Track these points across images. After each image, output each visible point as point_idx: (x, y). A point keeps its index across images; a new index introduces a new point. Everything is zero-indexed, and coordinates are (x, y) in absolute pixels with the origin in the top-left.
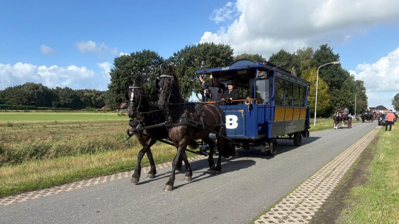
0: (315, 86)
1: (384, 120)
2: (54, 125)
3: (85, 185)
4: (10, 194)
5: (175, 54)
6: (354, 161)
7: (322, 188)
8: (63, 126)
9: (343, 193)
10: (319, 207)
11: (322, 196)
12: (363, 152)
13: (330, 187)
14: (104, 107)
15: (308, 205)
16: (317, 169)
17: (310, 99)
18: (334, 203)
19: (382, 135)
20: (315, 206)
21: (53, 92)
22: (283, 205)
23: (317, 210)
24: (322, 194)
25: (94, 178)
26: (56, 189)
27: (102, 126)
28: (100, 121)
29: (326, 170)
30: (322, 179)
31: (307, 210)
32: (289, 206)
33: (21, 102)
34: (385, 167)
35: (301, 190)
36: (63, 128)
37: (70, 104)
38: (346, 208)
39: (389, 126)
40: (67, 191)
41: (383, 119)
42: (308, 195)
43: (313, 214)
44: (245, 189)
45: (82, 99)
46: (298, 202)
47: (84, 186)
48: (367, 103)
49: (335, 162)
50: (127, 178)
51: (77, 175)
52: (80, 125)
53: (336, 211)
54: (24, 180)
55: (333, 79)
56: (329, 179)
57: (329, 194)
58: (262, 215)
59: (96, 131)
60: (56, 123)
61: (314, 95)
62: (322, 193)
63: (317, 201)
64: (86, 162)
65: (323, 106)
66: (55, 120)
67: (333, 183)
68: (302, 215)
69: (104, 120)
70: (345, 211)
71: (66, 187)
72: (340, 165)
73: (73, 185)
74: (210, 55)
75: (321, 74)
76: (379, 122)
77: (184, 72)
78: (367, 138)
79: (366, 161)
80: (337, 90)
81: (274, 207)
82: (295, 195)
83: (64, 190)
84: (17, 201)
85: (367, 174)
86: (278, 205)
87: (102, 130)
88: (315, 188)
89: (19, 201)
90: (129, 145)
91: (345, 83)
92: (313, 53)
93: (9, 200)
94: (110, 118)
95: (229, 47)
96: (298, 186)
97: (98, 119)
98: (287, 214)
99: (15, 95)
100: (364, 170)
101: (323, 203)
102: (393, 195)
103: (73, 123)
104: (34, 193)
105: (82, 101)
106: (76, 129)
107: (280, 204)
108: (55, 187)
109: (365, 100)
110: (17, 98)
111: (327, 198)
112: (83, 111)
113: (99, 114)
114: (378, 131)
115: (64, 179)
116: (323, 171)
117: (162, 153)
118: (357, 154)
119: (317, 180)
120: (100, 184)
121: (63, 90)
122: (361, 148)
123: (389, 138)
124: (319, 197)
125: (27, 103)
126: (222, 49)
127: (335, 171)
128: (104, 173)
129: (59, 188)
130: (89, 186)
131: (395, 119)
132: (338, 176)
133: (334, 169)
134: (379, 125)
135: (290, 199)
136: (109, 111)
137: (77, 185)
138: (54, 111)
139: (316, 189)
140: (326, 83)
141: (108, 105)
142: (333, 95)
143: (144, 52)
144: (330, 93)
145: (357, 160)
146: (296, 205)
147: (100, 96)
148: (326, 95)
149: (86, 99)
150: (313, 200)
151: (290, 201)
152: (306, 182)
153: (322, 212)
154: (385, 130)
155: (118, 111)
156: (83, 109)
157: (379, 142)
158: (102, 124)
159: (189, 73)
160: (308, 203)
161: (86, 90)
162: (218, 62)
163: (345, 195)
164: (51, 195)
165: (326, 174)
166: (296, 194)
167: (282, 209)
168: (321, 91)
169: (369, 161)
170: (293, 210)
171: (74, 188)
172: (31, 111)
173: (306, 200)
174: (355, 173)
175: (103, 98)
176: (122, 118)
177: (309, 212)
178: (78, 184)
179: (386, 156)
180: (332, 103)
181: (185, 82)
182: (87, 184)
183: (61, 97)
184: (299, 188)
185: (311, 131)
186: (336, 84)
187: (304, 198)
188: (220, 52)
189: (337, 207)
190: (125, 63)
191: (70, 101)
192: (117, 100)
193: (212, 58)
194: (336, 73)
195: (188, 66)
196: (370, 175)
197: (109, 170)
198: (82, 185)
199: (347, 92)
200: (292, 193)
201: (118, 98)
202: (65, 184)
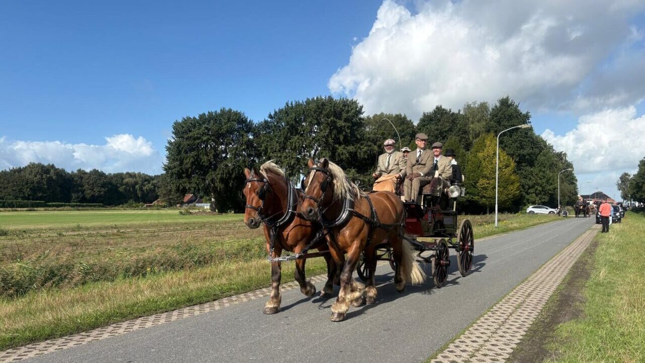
0: (494, 162)
2: (75, 231)
3: (130, 328)
4: (9, 346)
5: (270, 116)
6: (559, 282)
7: (512, 325)
8: (90, 234)
9: (544, 333)
10: (508, 356)
11: (511, 338)
12: (573, 267)
13: (524, 324)
14: (156, 201)
15: (490, 354)
16: (502, 295)
17: (487, 184)
18: (530, 349)
19: (602, 240)
21: (73, 178)
22: (450, 354)
23: (504, 362)
24: (511, 336)
25: (145, 317)
26: (83, 336)
27: (154, 232)
28: (151, 223)
29: (516, 297)
30: (510, 311)
31: (489, 362)
32: (460, 356)
33: (21, 195)
34: (608, 289)
35: (477, 329)
36: (90, 235)
37: (101, 197)
38: (550, 356)
40: (100, 338)
42: (489, 337)
44: (389, 329)
45: (121, 189)
46: (474, 348)
47: (129, 330)
48: (577, 188)
49: (530, 284)
50: (198, 316)
51: (117, 313)
53: (534, 362)
54: (31, 322)
55: (522, 152)
56: (521, 311)
57: (523, 335)
59: (145, 241)
60: (79, 228)
61: (493, 176)
62: (511, 334)
63: (504, 347)
64: (130, 291)
65: (508, 194)
66: (76, 224)
67: (527, 317)
69: (156, 222)
70: (548, 361)
71: (100, 333)
72: (538, 289)
73: (110, 328)
74: (328, 116)
75: (502, 144)
76: (597, 218)
77: (285, 144)
78: (580, 244)
79: (579, 282)
80: (528, 168)
81: (436, 358)
82: (469, 337)
83: (96, 338)
84: (19, 357)
85: (581, 302)
86: (442, 355)
87: (154, 238)
88: (500, 326)
89: (24, 358)
90: (200, 263)
91: (541, 158)
92: (489, 110)
93: (7, 357)
94: (166, 219)
95: (355, 102)
96: (473, 323)
97: (148, 220)
99: (11, 184)
100: (576, 296)
101: (512, 351)
102: (622, 335)
103: (107, 228)
104: (48, 344)
105: (120, 192)
106: (112, 237)
107: (446, 353)
108: (81, 334)
109: (574, 183)
110: (14, 188)
111: (519, 341)
112: (122, 207)
113: (149, 212)
114: (595, 233)
115: (97, 319)
116: (512, 298)
117: (253, 274)
118: (565, 270)
119: (502, 313)
120: (155, 328)
121: (90, 174)
122: (570, 260)
123: (613, 244)
124: (508, 341)
125: (31, 197)
126: (344, 106)
127: (530, 298)
128: (161, 308)
129: (87, 334)
130: (137, 330)
131: (622, 213)
132: (536, 306)
133: (529, 295)
134: (598, 222)
135: (460, 344)
136: (164, 207)
137: (117, 329)
138: (76, 208)
139: (502, 327)
140: (511, 158)
141: (164, 197)
142: (524, 177)
143: (223, 111)
144: (518, 174)
145: (564, 280)
146: (470, 353)
147: (149, 183)
148: (513, 177)
149: (128, 188)
150: (497, 346)
151: (460, 347)
152: (486, 316)
155: (180, 206)
156: (123, 204)
157: (598, 250)
158: (153, 229)
159: (294, 145)
160: (489, 350)
161: (128, 173)
162: (339, 126)
163: (547, 337)
164: (75, 346)
165: (517, 303)
166: (470, 336)
167: (449, 361)
168: (504, 170)
169: (584, 281)
170: (465, 361)
171: (113, 334)
172: (36, 209)
173: (486, 346)
174: (561, 301)
175: (155, 186)
176: (186, 218)
178: (119, 327)
179: (609, 273)
180: (522, 189)
181: (288, 159)
182: (134, 327)
183: (87, 186)
184: (475, 326)
185: (490, 234)
186: (527, 159)
187: (482, 343)
188: (343, 110)
189: (535, 356)
190: (190, 131)
191: (100, 192)
192: (178, 190)
193: (330, 120)
194: (525, 141)
195: (292, 134)
196: (585, 303)
197: (169, 304)
198: (126, 329)
199: (544, 172)
200: (464, 334)
201: (179, 186)
202: (97, 328)
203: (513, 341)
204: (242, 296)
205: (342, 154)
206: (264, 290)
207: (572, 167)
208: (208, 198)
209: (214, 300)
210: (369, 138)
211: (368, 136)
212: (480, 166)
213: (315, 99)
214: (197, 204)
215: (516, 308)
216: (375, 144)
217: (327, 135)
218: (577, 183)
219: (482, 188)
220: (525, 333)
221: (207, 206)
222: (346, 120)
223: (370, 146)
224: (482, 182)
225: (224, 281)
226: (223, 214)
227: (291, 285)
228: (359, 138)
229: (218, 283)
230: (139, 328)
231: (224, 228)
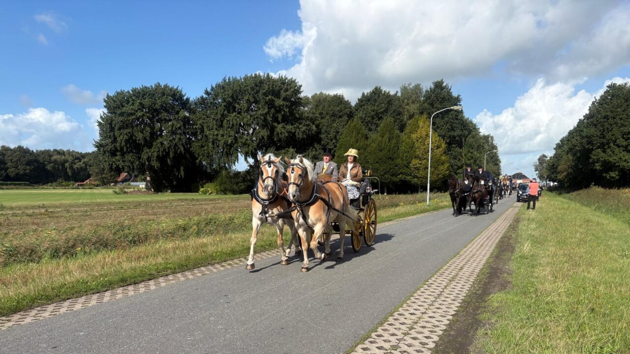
0: (426, 143)
1: (525, 194)
3: (56, 312)
5: (207, 93)
6: (488, 256)
7: (447, 297)
8: (15, 213)
9: (477, 304)
10: (445, 328)
11: (447, 309)
12: (500, 241)
13: (458, 296)
14: (88, 180)
15: (428, 326)
16: (436, 270)
17: (419, 164)
18: (464, 320)
19: (523, 216)
20: (438, 326)
22: (390, 326)
23: (441, 333)
24: (447, 308)
25: (74, 299)
26: (3, 320)
27: (86, 211)
28: (83, 203)
29: (450, 270)
30: (444, 284)
31: (427, 334)
34: (531, 261)
35: (414, 302)
36: (14, 215)
37: (27, 176)
38: (484, 326)
39: (532, 203)
40: (22, 323)
41: (523, 193)
42: (426, 309)
43: (436, 339)
44: (330, 305)
45: (49, 167)
46: (413, 321)
47: (56, 313)
49: (462, 258)
50: (132, 296)
51: (42, 296)
52: (47, 211)
53: (469, 333)
55: (452, 133)
56: (456, 284)
57: (457, 307)
58: (358, 344)
59: (76, 220)
60: (2, 207)
61: (426, 157)
62: (447, 306)
63: (441, 319)
64: (58, 272)
65: (438, 175)
67: (461, 289)
68: (419, 341)
69: (88, 201)
70: (481, 332)
71: (22, 317)
72: (470, 263)
73: (34, 312)
74: (265, 94)
75: (435, 125)
76: (518, 196)
77: (222, 122)
78: (504, 221)
79: (505, 255)
80: (458, 149)
81: (377, 331)
82: (407, 310)
83: (18, 323)
85: (508, 274)
86: (383, 328)
87: (87, 217)
88: (436, 298)
90: (134, 242)
91: (470, 140)
92: (423, 92)
94: (99, 198)
95: (294, 81)
96: (411, 296)
97: (79, 199)
98: (398, 342)
100: (504, 268)
101: (449, 322)
102: (547, 303)
103: (33, 207)
105: (48, 171)
106: (39, 217)
107: (386, 326)
108: (1, 318)
109: (498, 164)
112: (51, 186)
113: (81, 191)
114: (517, 210)
115: (18, 302)
116: (446, 271)
117: (191, 252)
118: (492, 244)
119: (438, 286)
120: (85, 310)
121: (14, 150)
122: (496, 235)
123: (533, 220)
124: (444, 313)
126: (283, 83)
127: (462, 272)
128: (92, 289)
129: (8, 319)
130: (64, 313)
131: (540, 192)
132: (468, 279)
133: (462, 268)
134: (518, 201)
135: (399, 317)
136: (97, 186)
137: (41, 312)
139: (438, 300)
140: (442, 139)
141: (96, 176)
142: (453, 158)
143: (158, 86)
144: (448, 154)
145: (492, 254)
146: (409, 326)
147: (80, 161)
148: (443, 158)
149: (57, 166)
150: (434, 318)
151: (399, 320)
152: (422, 290)
153: (450, 335)
154: (526, 207)
155: (114, 185)
156: (52, 183)
157: (520, 225)
159: (231, 123)
160: (427, 322)
161: (55, 150)
162: (277, 105)
163: (480, 307)
165: (451, 276)
166: (408, 308)
167: (389, 334)
168: (435, 151)
169: (510, 254)
170: (405, 334)
171: (37, 318)
173: (424, 318)
174: (490, 273)
175: (86, 165)
176: (121, 198)
177: (430, 335)
178: (44, 310)
179: (532, 247)
180: (451, 169)
181: (225, 137)
182: (61, 310)
183: (10, 164)
184: (413, 299)
185: (423, 211)
186: (458, 140)
187: (420, 315)
188: (281, 89)
189: (470, 327)
190: (123, 106)
191: (26, 170)
192: (111, 169)
193: (267, 98)
194: (456, 123)
195: (229, 112)
196: (512, 274)
197: (100, 284)
198: (52, 312)
199: (472, 153)
200: (402, 307)
201: (112, 164)
202: (19, 312)
203: (448, 312)
204: (179, 275)
205: (281, 133)
206: (203, 269)
207: (496, 149)
208: (143, 177)
209: (150, 280)
210: (307, 117)
211: (307, 115)
212: (413, 147)
213: (253, 75)
214: (132, 183)
215: (450, 281)
216: (313, 124)
217: (266, 114)
218: (501, 164)
219: (414, 168)
220: (459, 305)
221: (142, 185)
222: (285, 99)
223: (308, 125)
224: (415, 162)
225: (160, 260)
226: (160, 193)
227: (231, 264)
228: (298, 117)
229: (154, 263)
230: (67, 311)
231: (160, 208)
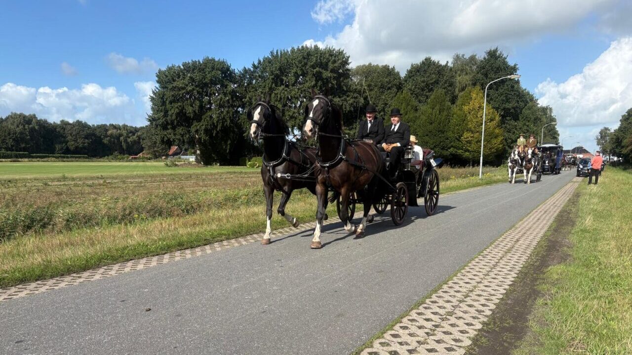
0: (479, 116)
1: (586, 168)
2: (60, 181)
3: (121, 270)
5: (254, 66)
6: (546, 228)
7: (503, 268)
9: (535, 275)
10: (501, 296)
11: (503, 280)
12: (558, 216)
13: (514, 267)
14: (141, 154)
15: (484, 295)
16: (492, 241)
17: (471, 137)
18: (522, 290)
19: (584, 191)
21: (55, 129)
22: (444, 294)
23: (497, 301)
24: (503, 278)
25: (136, 260)
26: (74, 277)
27: (141, 182)
28: (137, 174)
29: (506, 241)
30: (500, 255)
31: (483, 302)
34: (594, 235)
35: (469, 272)
36: (76, 185)
37: (85, 149)
38: (543, 296)
39: (594, 178)
41: (584, 167)
42: (482, 279)
43: (493, 307)
44: (382, 271)
45: (105, 141)
46: (468, 289)
47: (121, 272)
49: (517, 231)
53: (527, 302)
54: (20, 264)
55: (507, 105)
56: (512, 256)
57: (514, 278)
58: (412, 309)
60: (64, 178)
61: (479, 130)
63: (497, 288)
64: (119, 235)
65: (491, 148)
66: (61, 174)
67: (517, 261)
68: (475, 309)
69: (142, 173)
70: (540, 301)
71: (91, 274)
72: (526, 235)
73: (101, 270)
74: (313, 67)
76: (578, 171)
78: (563, 195)
79: (565, 229)
80: (513, 122)
81: (431, 298)
82: (462, 279)
84: (10, 297)
85: (568, 247)
86: (437, 295)
87: (141, 188)
88: (492, 268)
89: (15, 297)
90: (188, 212)
91: (526, 112)
92: (477, 62)
94: (152, 171)
95: (342, 52)
96: (465, 266)
97: (134, 171)
98: (453, 308)
100: (563, 242)
101: (506, 291)
103: (92, 178)
104: (39, 284)
105: (104, 144)
106: (98, 187)
107: (440, 293)
109: (556, 137)
112: (107, 159)
113: (134, 163)
114: (576, 185)
116: (501, 243)
117: (243, 221)
118: (550, 218)
119: (493, 257)
120: (146, 270)
121: (73, 125)
122: (555, 209)
123: (595, 195)
124: (500, 283)
125: (14, 148)
126: (331, 55)
127: (519, 244)
128: (152, 252)
130: (129, 272)
132: (525, 251)
134: (579, 175)
135: (454, 285)
136: (149, 159)
137: (108, 271)
138: (60, 159)
140: (496, 112)
141: (149, 149)
142: (507, 131)
143: (206, 60)
144: (502, 128)
145: (550, 227)
146: (464, 294)
147: (134, 135)
148: (497, 131)
149: (113, 140)
150: (490, 287)
151: (454, 288)
152: (477, 260)
153: (506, 304)
154: (588, 182)
155: (165, 159)
156: (108, 156)
157: (581, 200)
159: (279, 96)
160: (482, 291)
161: (111, 125)
162: (325, 77)
163: (538, 279)
165: (506, 248)
166: (462, 277)
167: (443, 301)
168: (488, 124)
169: (569, 228)
170: (460, 301)
171: (105, 276)
172: (20, 160)
173: (479, 287)
174: (549, 246)
175: (139, 139)
176: (172, 170)
177: (486, 303)
178: (110, 269)
179: (594, 221)
180: (506, 143)
183: (70, 137)
184: (467, 269)
185: (474, 185)
186: (512, 113)
187: (475, 284)
188: (329, 61)
189: (528, 296)
190: (174, 81)
191: (84, 143)
192: (163, 141)
193: (315, 71)
194: (511, 95)
195: (276, 85)
196: (572, 248)
198: (117, 271)
199: (527, 125)
200: (456, 276)
201: (164, 137)
203: (505, 282)
207: (555, 121)
208: (193, 151)
210: (355, 89)
211: (355, 87)
212: (465, 120)
213: (300, 48)
214: (182, 157)
216: (361, 96)
217: (313, 86)
218: (559, 137)
219: (466, 141)
221: (192, 159)
223: (356, 98)
224: (466, 135)
226: (209, 166)
228: (345, 89)
231: (210, 180)
